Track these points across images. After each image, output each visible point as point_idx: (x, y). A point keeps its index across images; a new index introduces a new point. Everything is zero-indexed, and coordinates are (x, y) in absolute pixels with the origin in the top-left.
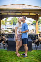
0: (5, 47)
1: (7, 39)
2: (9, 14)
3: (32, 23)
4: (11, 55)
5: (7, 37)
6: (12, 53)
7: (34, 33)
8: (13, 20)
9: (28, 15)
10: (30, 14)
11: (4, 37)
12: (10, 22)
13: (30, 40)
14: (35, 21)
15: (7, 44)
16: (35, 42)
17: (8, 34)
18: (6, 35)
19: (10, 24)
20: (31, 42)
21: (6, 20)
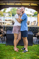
0: (3, 41)
1: (5, 32)
2: (8, 4)
3: (33, 14)
5: (5, 29)
8: (12, 11)
9: (28, 6)
10: (31, 5)
11: (2, 30)
12: (9, 13)
13: (31, 33)
14: (37, 12)
15: (5, 38)
16: (36, 36)
17: (7, 27)
19: (9, 15)
20: (33, 35)
21: (4, 11)
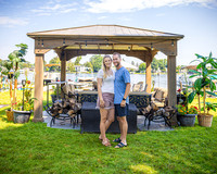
0: (74, 124)
1: (79, 106)
2: (84, 47)
3: (137, 69)
4: (89, 141)
5: (80, 100)
6: (91, 137)
7: (141, 92)
8: (93, 61)
9: (127, 51)
10: (133, 48)
11: (72, 101)
12: (87, 65)
13: (133, 108)
14: (145, 64)
15: (80, 118)
16: (144, 113)
17: (82, 95)
18: (78, 95)
19: (87, 70)
20: (136, 111)
21: (77, 63)
